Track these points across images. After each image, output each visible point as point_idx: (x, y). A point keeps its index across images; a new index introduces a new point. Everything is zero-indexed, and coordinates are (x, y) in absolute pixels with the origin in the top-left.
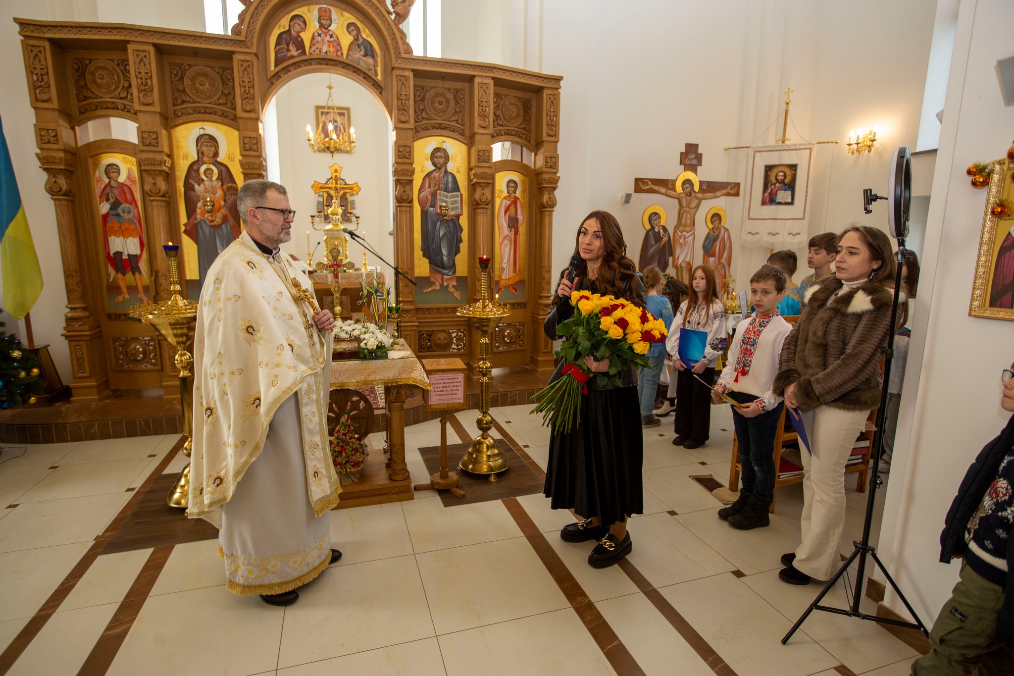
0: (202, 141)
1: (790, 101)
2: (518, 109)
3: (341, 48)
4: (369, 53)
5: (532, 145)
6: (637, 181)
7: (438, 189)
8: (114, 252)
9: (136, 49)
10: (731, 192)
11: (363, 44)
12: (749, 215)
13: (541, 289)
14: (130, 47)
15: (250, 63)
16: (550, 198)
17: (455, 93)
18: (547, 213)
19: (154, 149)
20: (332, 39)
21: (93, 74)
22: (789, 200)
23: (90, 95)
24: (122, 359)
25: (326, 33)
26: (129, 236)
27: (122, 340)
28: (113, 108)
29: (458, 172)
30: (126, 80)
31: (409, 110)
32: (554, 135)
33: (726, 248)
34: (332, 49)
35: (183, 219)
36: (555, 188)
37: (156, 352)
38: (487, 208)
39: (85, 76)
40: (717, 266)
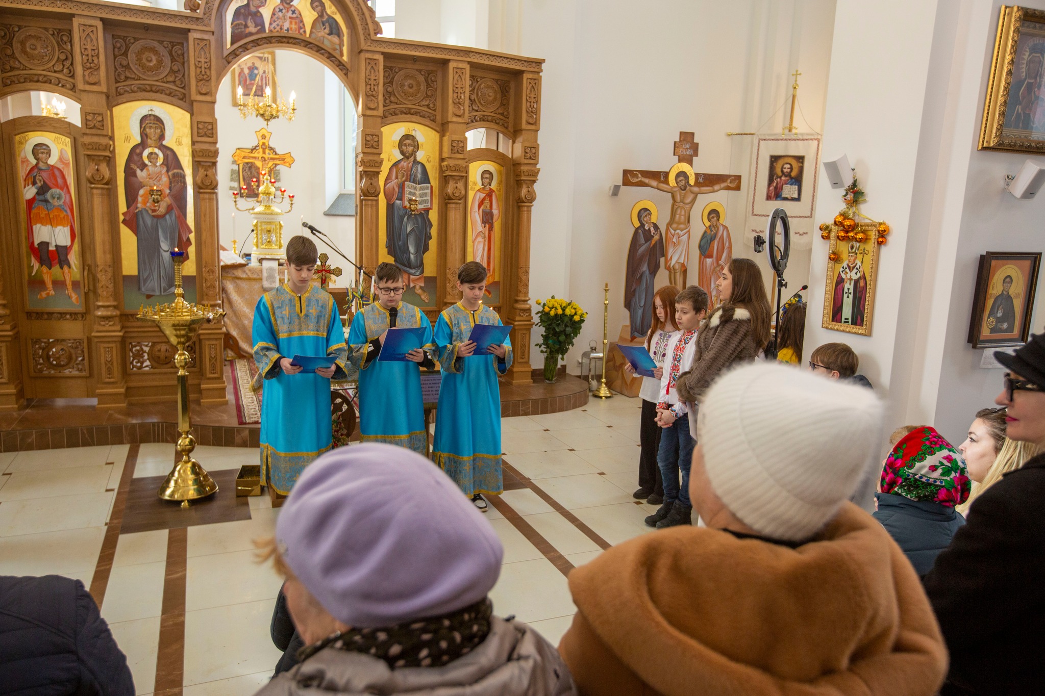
0: (147, 122)
1: (797, 84)
2: (495, 92)
3: (304, 25)
4: (334, 31)
5: (509, 131)
6: (626, 172)
7: (406, 180)
8: (39, 242)
9: (82, 23)
10: (731, 185)
11: (327, 21)
12: (753, 210)
13: (518, 292)
14: (76, 22)
15: (207, 43)
16: (528, 191)
17: (427, 75)
18: (525, 209)
19: (99, 132)
20: (294, 16)
21: (23, 43)
22: (796, 196)
23: (17, 65)
24: (41, 364)
25: (288, 8)
26: (58, 225)
27: (42, 342)
28: (45, 82)
29: (428, 161)
30: (62, 52)
31: (378, 96)
32: (535, 123)
33: (726, 248)
34: (294, 26)
35: (123, 207)
36: (534, 182)
37: (84, 356)
38: (460, 203)
39: (12, 44)
40: (715, 268)
